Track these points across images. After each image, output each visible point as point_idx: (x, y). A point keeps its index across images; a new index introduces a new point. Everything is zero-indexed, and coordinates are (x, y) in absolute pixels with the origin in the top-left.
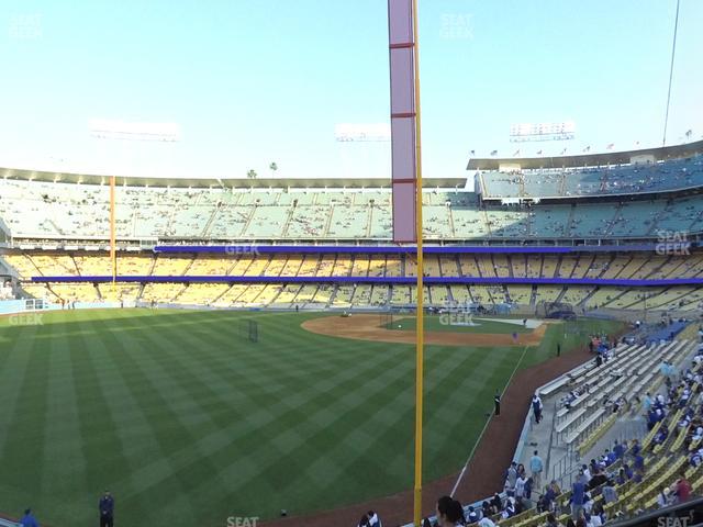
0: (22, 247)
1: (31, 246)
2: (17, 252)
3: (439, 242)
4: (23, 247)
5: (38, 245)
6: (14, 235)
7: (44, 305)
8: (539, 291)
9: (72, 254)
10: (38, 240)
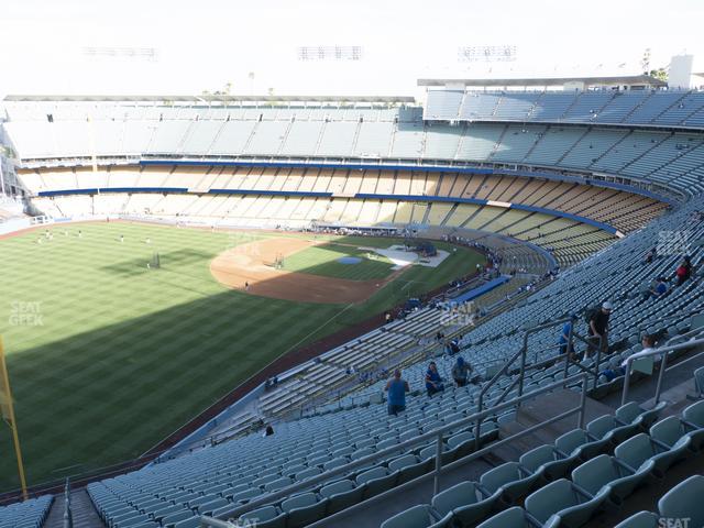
0: (30, 167)
1: (37, 165)
2: (26, 171)
3: (378, 160)
4: (31, 165)
5: (43, 164)
6: (22, 155)
7: (44, 220)
8: (459, 208)
9: (74, 169)
10: (44, 160)
